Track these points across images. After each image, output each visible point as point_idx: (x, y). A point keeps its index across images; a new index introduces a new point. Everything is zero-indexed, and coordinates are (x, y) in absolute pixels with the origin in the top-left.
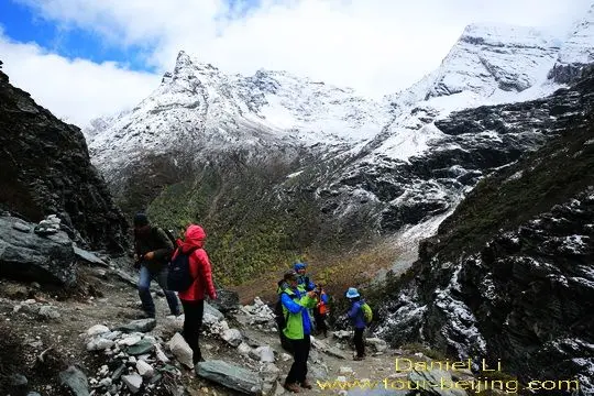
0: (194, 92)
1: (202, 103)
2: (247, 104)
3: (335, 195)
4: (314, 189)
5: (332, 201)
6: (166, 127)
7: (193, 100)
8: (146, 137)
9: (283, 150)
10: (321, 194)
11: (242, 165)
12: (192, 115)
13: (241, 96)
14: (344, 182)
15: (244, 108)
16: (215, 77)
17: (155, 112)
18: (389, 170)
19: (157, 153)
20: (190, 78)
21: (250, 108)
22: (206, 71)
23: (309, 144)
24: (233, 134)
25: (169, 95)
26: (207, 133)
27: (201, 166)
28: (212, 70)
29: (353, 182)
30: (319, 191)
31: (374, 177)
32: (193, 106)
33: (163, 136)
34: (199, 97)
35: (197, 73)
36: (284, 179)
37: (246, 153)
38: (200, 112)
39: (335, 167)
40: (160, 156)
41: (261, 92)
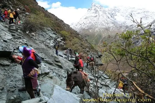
0: (96, 13)
1: (98, 16)
2: (111, 15)
5: (137, 40)
6: (88, 22)
7: (96, 15)
8: (83, 25)
9: (121, 27)
10: (133, 38)
11: (109, 31)
12: (95, 19)
13: (109, 13)
15: (110, 17)
16: (102, 9)
17: (86, 18)
19: (86, 29)
20: (95, 9)
21: (112, 17)
22: (100, 7)
23: (129, 25)
24: (106, 23)
25: (89, 14)
26: (99, 23)
27: (97, 31)
28: (101, 7)
32: (96, 16)
33: (87, 24)
34: (97, 14)
35: (97, 8)
37: (110, 28)
38: (97, 18)
41: (115, 12)
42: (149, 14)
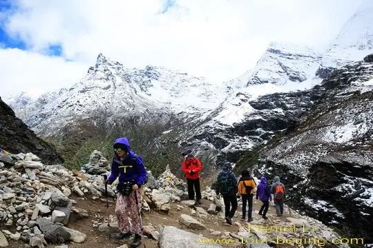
0: (107, 79)
1: (112, 86)
2: (140, 86)
3: (190, 145)
4: (178, 141)
5: (188, 149)
6: (89, 101)
7: (107, 84)
8: (77, 107)
9: (161, 116)
10: (182, 144)
11: (135, 126)
12: (107, 93)
13: (136, 81)
14: (195, 137)
15: (138, 89)
16: (121, 70)
17: (83, 92)
18: (222, 131)
19: (84, 118)
20: (105, 70)
21: (142, 89)
22: (116, 66)
23: (176, 113)
24: (130, 106)
25: (92, 81)
26: (115, 106)
27: (111, 125)
28: (119, 66)
29: (200, 137)
30: (180, 142)
31: (213, 134)
32: (109, 87)
33: (88, 107)
34: (110, 83)
35: (109, 67)
36: (161, 135)
37: (138, 118)
38: (111, 92)
39: (191, 128)
40: (85, 119)
41: (148, 79)
42: (211, 88)
